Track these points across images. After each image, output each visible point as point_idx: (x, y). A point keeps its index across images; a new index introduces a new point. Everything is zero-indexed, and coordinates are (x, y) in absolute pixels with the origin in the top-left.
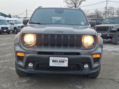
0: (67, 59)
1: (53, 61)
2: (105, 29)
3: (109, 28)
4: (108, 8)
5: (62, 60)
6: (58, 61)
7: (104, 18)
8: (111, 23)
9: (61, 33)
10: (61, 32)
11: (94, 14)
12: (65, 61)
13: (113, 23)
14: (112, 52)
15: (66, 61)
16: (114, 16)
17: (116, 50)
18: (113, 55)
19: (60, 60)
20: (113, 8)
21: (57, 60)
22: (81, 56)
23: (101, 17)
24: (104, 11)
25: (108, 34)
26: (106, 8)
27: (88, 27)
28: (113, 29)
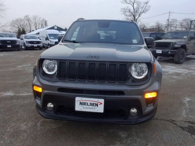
0: (102, 101)
1: (81, 104)
2: (166, 45)
3: (171, 44)
4: (170, 20)
5: (95, 103)
6: (89, 104)
7: (166, 32)
8: (173, 38)
9: (95, 60)
10: (95, 57)
11: (154, 27)
12: (99, 103)
13: (176, 38)
14: (172, 74)
15: (101, 104)
16: (177, 29)
17: (179, 72)
18: (174, 79)
19: (92, 102)
20: (176, 21)
21: (87, 102)
22: (125, 96)
23: (163, 31)
24: (166, 23)
25: (169, 51)
26: (168, 20)
27: (142, 47)
28: (176, 46)
